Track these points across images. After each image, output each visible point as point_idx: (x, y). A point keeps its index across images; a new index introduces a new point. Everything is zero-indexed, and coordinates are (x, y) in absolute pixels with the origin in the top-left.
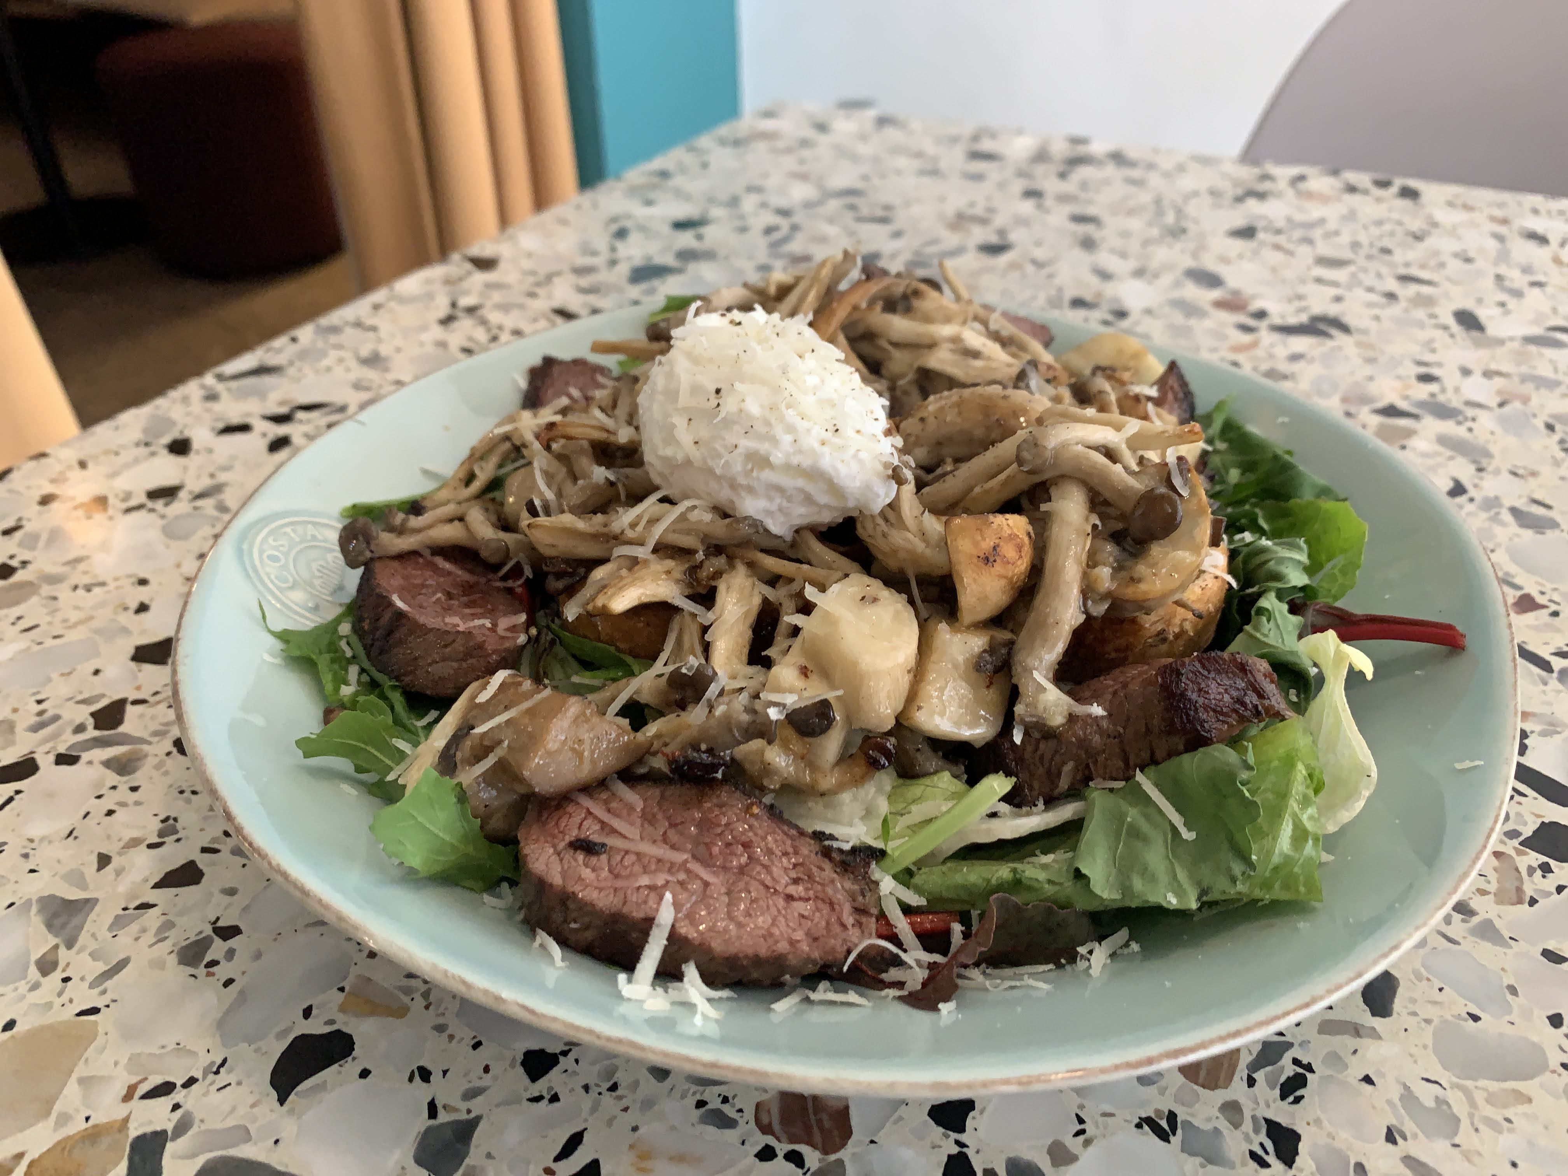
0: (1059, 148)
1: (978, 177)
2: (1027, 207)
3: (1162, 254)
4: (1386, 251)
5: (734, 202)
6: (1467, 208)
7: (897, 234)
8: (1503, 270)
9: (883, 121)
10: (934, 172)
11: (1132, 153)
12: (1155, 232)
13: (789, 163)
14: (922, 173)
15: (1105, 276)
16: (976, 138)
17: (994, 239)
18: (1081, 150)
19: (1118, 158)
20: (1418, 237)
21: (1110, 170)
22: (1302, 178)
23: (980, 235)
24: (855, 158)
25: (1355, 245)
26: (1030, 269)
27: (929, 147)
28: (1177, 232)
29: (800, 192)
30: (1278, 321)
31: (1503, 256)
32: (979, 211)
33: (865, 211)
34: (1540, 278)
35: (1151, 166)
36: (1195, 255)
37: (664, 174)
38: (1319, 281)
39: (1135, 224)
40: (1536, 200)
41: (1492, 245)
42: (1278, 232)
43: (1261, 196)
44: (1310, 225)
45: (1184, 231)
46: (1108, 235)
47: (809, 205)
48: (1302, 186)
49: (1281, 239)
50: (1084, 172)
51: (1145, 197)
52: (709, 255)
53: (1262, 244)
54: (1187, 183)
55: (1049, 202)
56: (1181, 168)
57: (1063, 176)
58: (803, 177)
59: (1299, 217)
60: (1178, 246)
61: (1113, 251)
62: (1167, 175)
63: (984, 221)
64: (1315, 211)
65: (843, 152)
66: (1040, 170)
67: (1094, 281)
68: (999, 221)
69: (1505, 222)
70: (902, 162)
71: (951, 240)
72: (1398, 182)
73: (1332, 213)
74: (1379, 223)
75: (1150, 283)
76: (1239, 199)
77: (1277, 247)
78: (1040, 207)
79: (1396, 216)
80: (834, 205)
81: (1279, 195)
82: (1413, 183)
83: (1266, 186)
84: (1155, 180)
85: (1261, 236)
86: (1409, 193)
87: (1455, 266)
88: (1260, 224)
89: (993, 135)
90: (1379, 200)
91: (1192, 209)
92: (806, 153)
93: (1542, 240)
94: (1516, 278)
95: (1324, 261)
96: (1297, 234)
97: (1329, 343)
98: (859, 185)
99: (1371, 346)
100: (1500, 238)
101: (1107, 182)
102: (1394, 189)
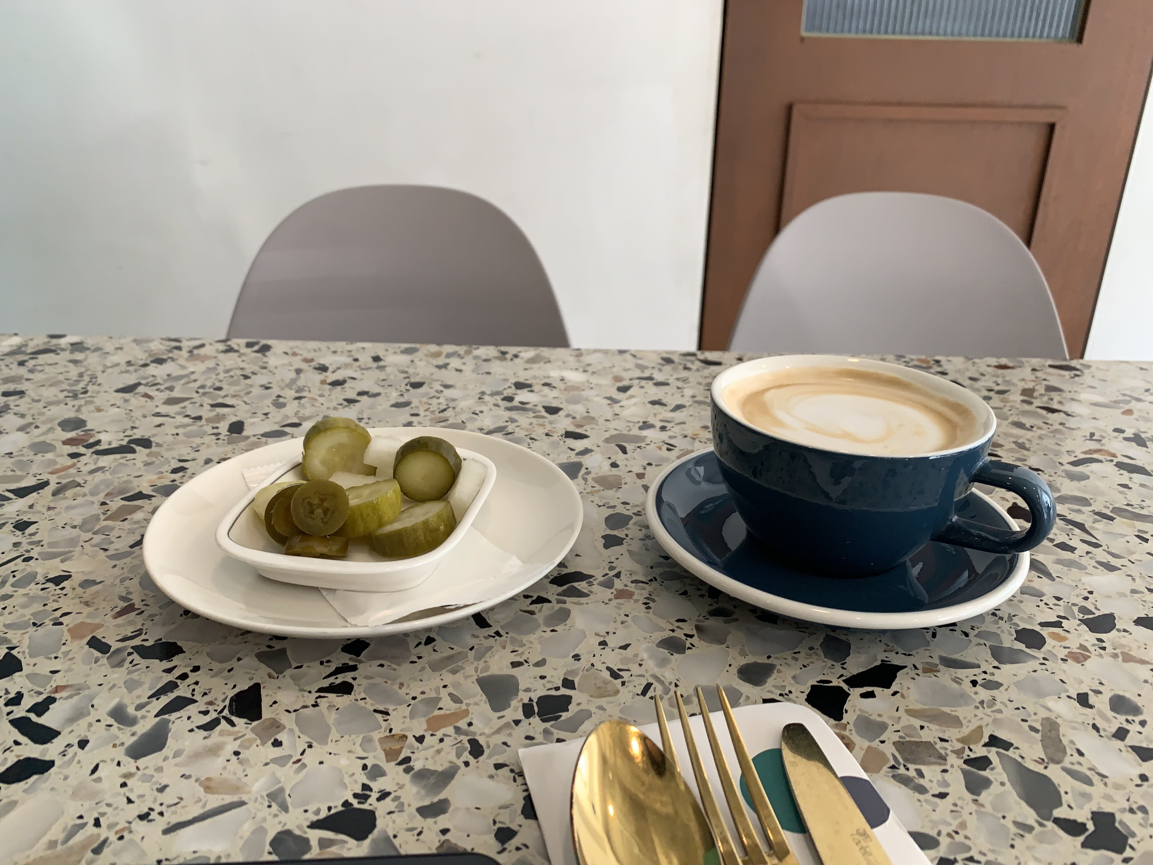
0: (39, 341)
3: (54, 411)
4: (219, 389)
6: (294, 354)
8: (285, 392)
11: (89, 342)
12: (62, 396)
18: (53, 343)
19: (76, 346)
20: (246, 377)
21: (64, 356)
25: (201, 388)
28: (79, 394)
30: (103, 446)
31: (292, 383)
34: (304, 394)
35: (97, 350)
36: (79, 409)
38: (158, 415)
39: (49, 393)
40: (340, 345)
41: (291, 376)
42: (154, 385)
43: (160, 361)
44: (179, 378)
45: (85, 392)
46: (24, 402)
49: (152, 390)
50: (42, 359)
53: (136, 395)
54: (114, 358)
59: (177, 373)
60: (72, 403)
62: (104, 354)
64: (192, 368)
69: (310, 361)
72: (263, 342)
73: (202, 367)
74: (228, 371)
76: (145, 365)
77: (146, 396)
79: (243, 365)
81: (175, 359)
82: (270, 342)
84: (92, 359)
85: (140, 389)
86: (264, 349)
88: (144, 381)
90: (241, 355)
91: (103, 377)
93: (325, 369)
94: (289, 396)
95: (170, 402)
96: (167, 385)
97: (130, 456)
99: (157, 455)
100: (299, 372)
101: (55, 364)
102: (256, 348)
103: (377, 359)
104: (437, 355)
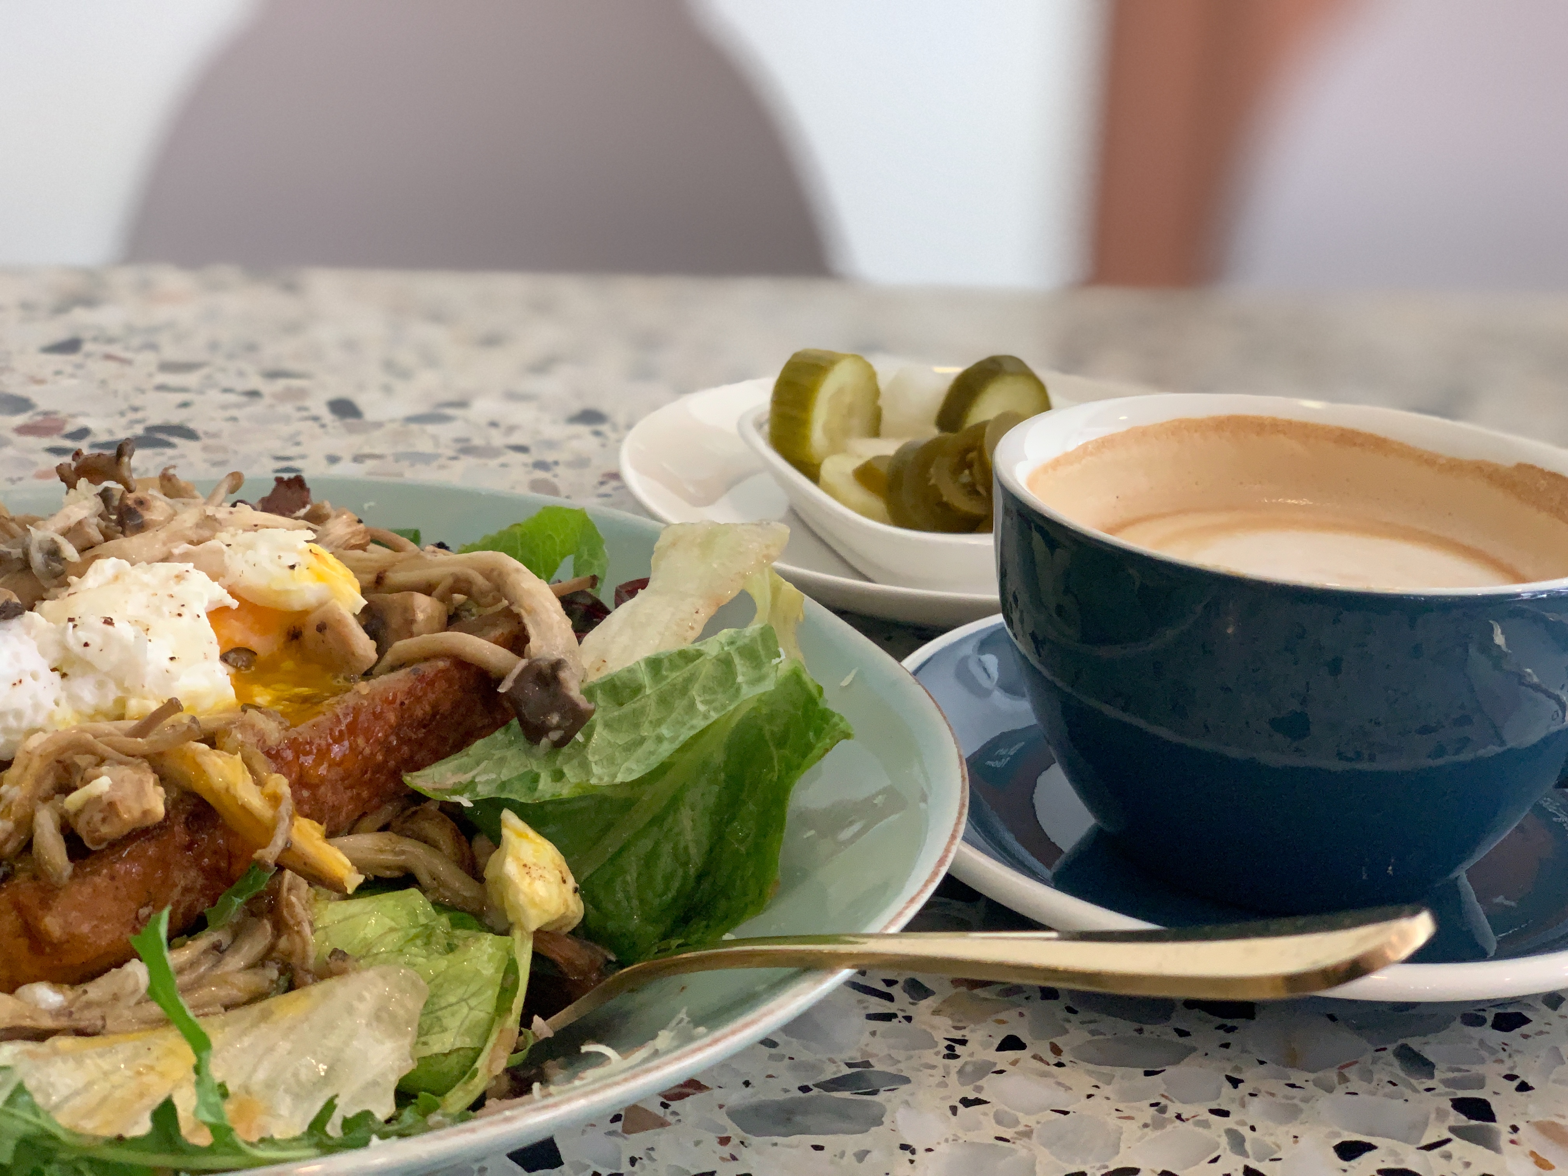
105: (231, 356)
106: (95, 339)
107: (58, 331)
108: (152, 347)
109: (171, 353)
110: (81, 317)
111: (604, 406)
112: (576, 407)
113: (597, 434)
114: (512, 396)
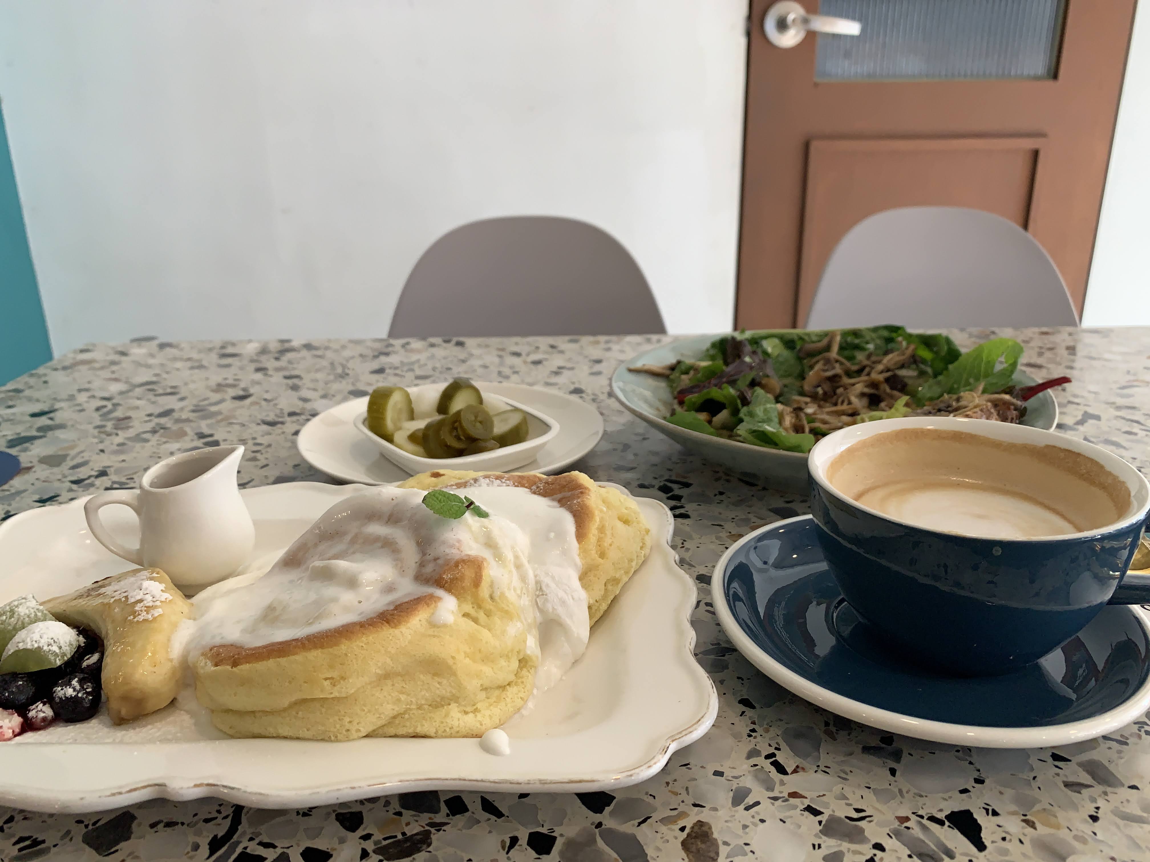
0: (274, 346)
1: (228, 366)
2: (259, 376)
3: (335, 386)
4: (449, 369)
5: (71, 398)
6: (487, 346)
7: (182, 399)
8: (502, 369)
9: (162, 346)
10: (201, 367)
11: (315, 344)
12: (332, 377)
13: (106, 374)
14: (192, 368)
15: (305, 400)
16: (223, 347)
17: (241, 393)
18: (287, 345)
19: (308, 347)
20: (464, 361)
21: (304, 353)
22: (408, 343)
23: (232, 392)
24: (148, 366)
25: (434, 369)
26: (264, 403)
27: (195, 355)
28: (344, 376)
29: (114, 388)
31: (502, 364)
32: (230, 381)
33: (161, 391)
34: (517, 370)
35: (327, 348)
36: (353, 384)
37: (17, 391)
39: (319, 376)
41: (497, 360)
42: (396, 368)
43: (387, 354)
44: (412, 363)
45: (347, 374)
46: (306, 382)
47: (121, 393)
48: (408, 347)
49: (397, 372)
50: (290, 355)
51: (325, 363)
52: (61, 426)
53: (388, 374)
54: (347, 353)
55: (270, 372)
56: (344, 347)
57: (277, 359)
58: (116, 380)
59: (406, 360)
60: (344, 382)
61: (309, 389)
62: (336, 351)
63: (234, 386)
64: (414, 357)
65: (138, 364)
66: (263, 358)
67: (301, 404)
68: (243, 385)
69: (503, 350)
70: (179, 365)
71: (217, 397)
72: (455, 340)
73: (422, 357)
74: (445, 358)
75: (331, 399)
76: (376, 357)
77: (396, 375)
78: (266, 375)
79: (453, 354)
80: (138, 391)
81: (395, 353)
82: (461, 339)
83: (390, 349)
84: (329, 354)
85: (387, 371)
86: (460, 344)
87: (480, 371)
88: (386, 366)
89: (233, 344)
90: (445, 348)
91: (350, 365)
92: (114, 368)
93: (517, 354)
94: (507, 371)
96: (405, 368)
98: (154, 379)
100: (500, 357)
101: (304, 358)
102: (453, 343)
103: (553, 347)
104: (597, 343)
105: (441, 373)
106: (390, 368)
107: (375, 365)
108: (412, 370)
109: (419, 372)
110: (383, 359)
111: (583, 387)
112: (572, 387)
113: (581, 397)
114: (547, 384)
